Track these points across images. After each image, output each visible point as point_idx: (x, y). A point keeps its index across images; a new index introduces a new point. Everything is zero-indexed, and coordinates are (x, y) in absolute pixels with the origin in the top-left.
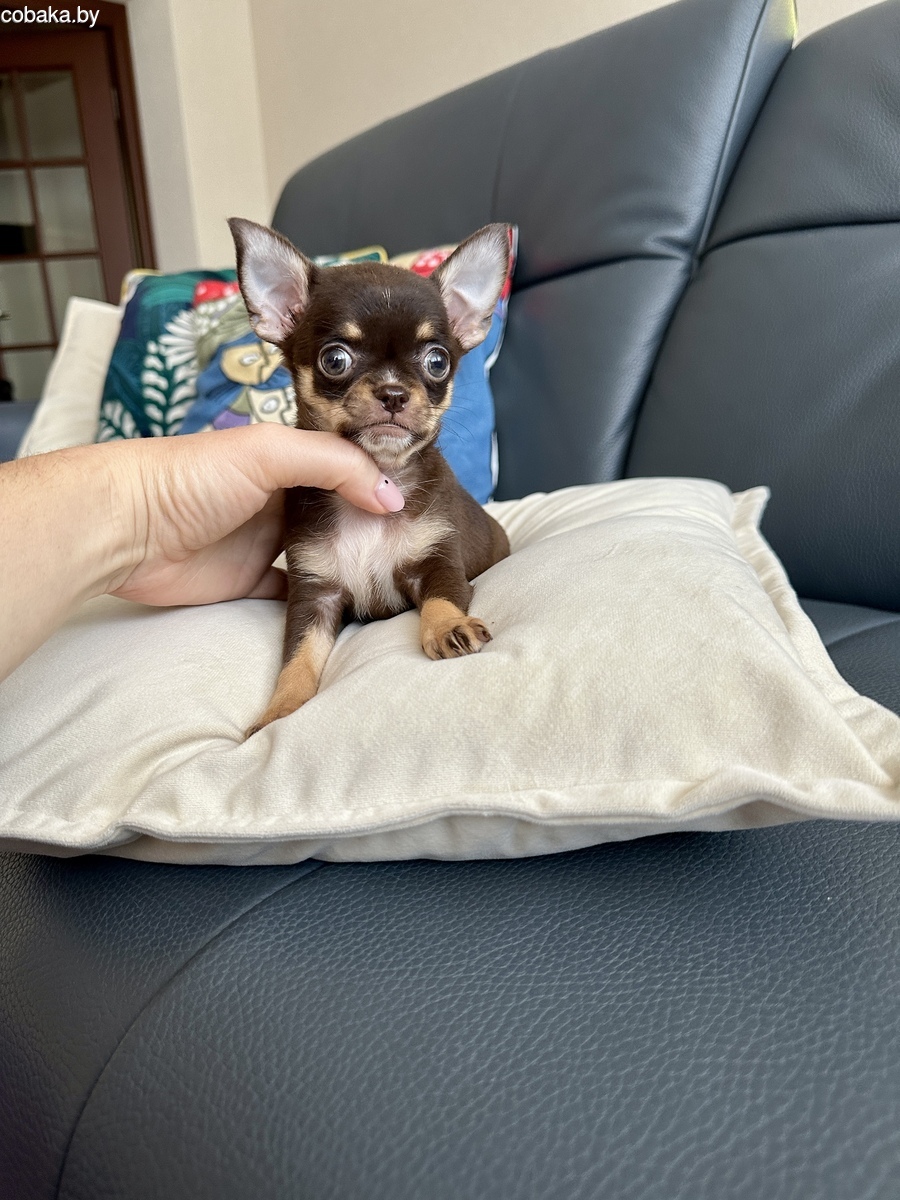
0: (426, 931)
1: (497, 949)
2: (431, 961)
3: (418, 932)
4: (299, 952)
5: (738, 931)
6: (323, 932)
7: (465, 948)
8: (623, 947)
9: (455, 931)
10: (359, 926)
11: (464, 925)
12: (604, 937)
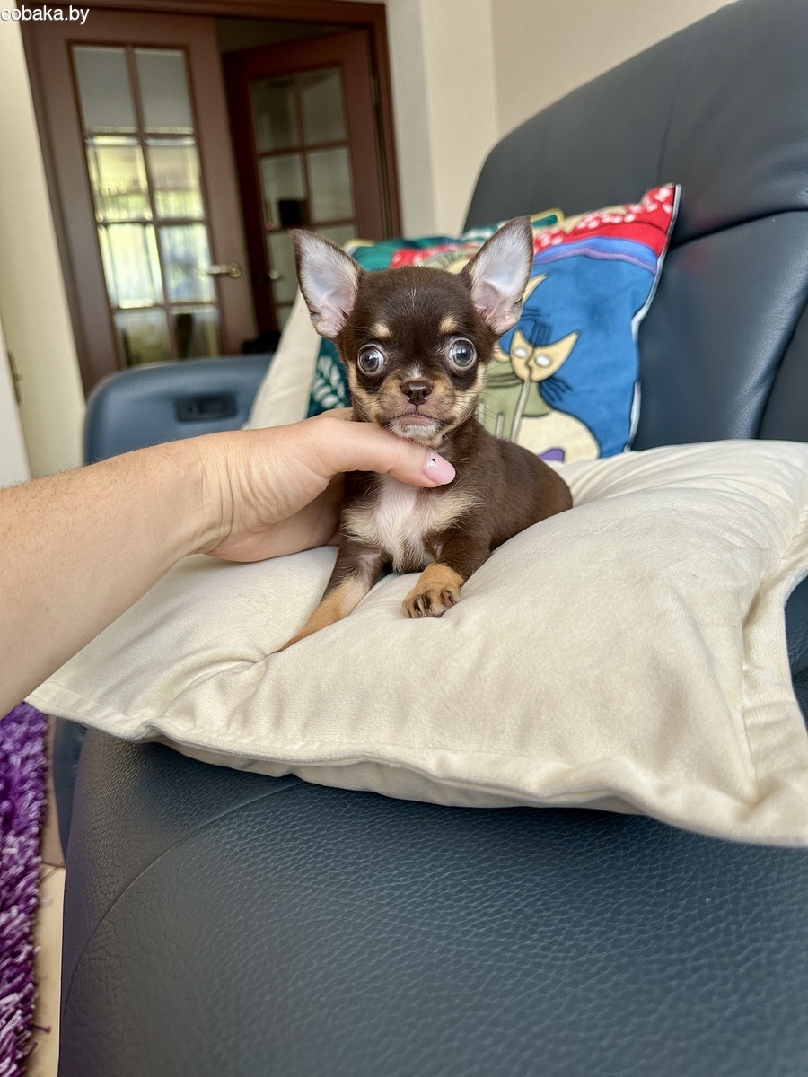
1: (387, 885)
2: (332, 884)
3: (337, 856)
4: (247, 854)
5: (599, 914)
6: (272, 840)
7: (364, 878)
8: (489, 906)
9: (364, 862)
11: (374, 858)
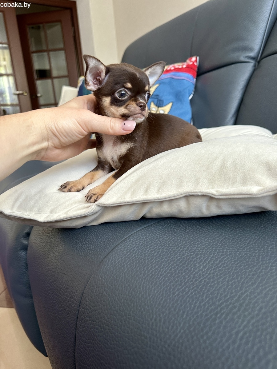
0: (183, 239)
1: (206, 243)
2: (186, 246)
4: (146, 244)
6: (153, 239)
8: (245, 242)
10: (163, 238)
11: (195, 237)
12: (239, 240)
